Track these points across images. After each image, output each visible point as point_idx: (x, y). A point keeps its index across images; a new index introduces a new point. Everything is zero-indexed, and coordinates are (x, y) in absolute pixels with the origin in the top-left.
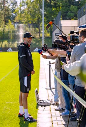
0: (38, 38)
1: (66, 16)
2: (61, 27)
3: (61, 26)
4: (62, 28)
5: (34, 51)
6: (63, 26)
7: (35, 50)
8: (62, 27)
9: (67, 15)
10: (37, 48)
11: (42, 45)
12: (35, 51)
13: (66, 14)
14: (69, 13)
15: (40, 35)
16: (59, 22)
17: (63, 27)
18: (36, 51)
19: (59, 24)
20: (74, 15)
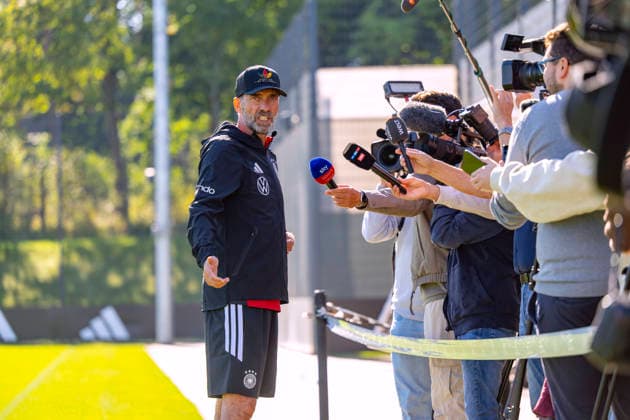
0: (112, 230)
1: (349, 42)
2: (322, 127)
3: (322, 113)
4: (328, 132)
5: (87, 334)
6: (337, 112)
7: (97, 324)
8: (328, 121)
9: (356, 35)
10: (110, 314)
11: (150, 288)
12: (97, 339)
13: (345, 24)
14: (368, 19)
15: (123, 210)
16: (305, 80)
17: (335, 127)
18: (103, 332)
19: (305, 104)
20: (411, 32)
